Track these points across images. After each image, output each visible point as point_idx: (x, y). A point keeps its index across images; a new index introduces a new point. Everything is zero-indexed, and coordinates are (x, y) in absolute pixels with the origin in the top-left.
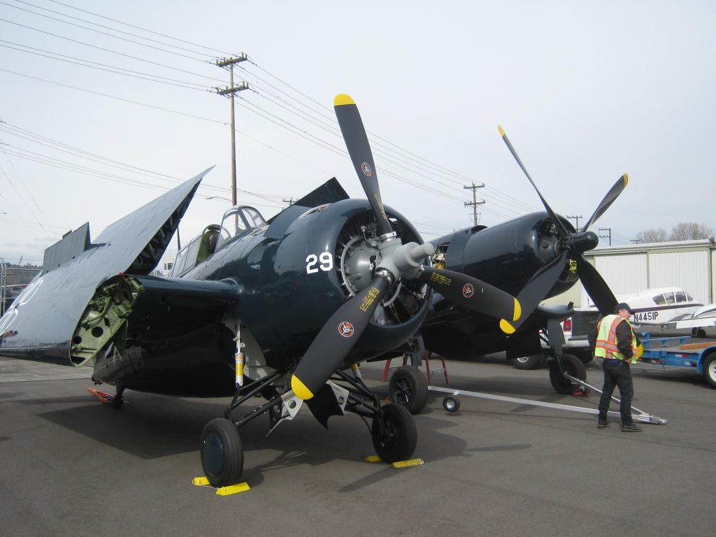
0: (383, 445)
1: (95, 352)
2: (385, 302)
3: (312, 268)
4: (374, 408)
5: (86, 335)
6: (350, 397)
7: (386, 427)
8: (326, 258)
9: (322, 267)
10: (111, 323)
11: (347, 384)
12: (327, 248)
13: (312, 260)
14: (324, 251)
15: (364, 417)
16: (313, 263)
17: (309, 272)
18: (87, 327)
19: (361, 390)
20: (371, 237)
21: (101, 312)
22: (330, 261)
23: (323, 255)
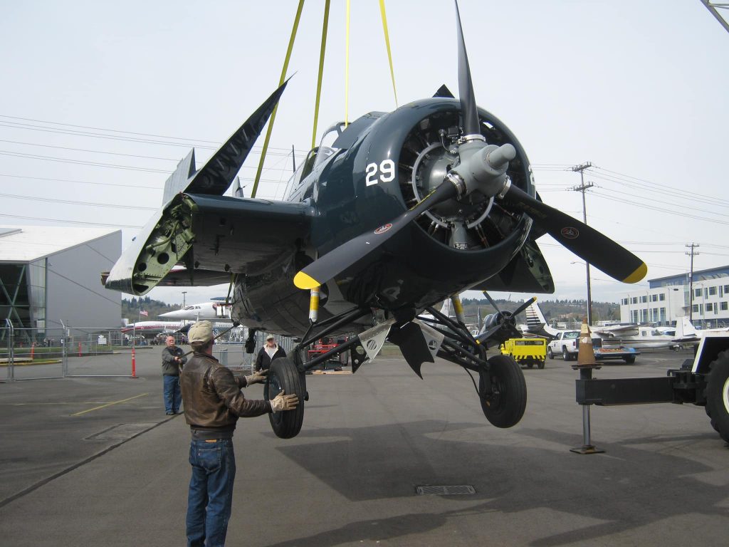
0: (489, 405)
1: (159, 280)
2: (470, 222)
3: (371, 179)
4: (480, 360)
5: (152, 262)
6: (445, 342)
7: (492, 383)
8: (387, 166)
9: (382, 178)
10: (177, 249)
11: (444, 327)
12: (389, 153)
13: (372, 169)
14: (385, 159)
15: (469, 370)
16: (372, 174)
17: (369, 183)
18: (153, 253)
19: (464, 337)
20: (453, 144)
21: (167, 236)
22: (392, 170)
23: (384, 162)
